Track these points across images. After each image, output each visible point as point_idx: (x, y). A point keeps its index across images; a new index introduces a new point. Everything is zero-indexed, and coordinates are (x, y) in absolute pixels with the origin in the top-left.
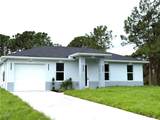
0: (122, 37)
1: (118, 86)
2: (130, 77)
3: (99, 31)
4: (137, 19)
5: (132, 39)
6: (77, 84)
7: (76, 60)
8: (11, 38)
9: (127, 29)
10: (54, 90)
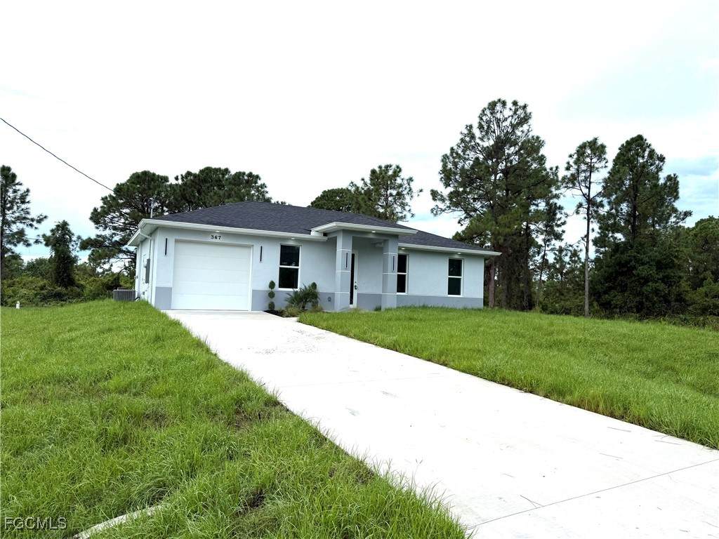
0: (434, 194)
1: (424, 307)
2: (454, 287)
3: (384, 178)
4: (472, 155)
5: (456, 200)
6: (330, 299)
7: (329, 241)
8: (172, 181)
9: (447, 176)
10: (272, 310)
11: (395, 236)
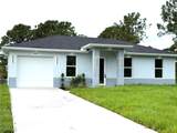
0: (159, 26)
2: (159, 74)
3: (131, 20)
5: (171, 29)
9: (165, 16)
11: (122, 49)
